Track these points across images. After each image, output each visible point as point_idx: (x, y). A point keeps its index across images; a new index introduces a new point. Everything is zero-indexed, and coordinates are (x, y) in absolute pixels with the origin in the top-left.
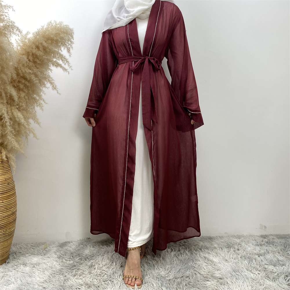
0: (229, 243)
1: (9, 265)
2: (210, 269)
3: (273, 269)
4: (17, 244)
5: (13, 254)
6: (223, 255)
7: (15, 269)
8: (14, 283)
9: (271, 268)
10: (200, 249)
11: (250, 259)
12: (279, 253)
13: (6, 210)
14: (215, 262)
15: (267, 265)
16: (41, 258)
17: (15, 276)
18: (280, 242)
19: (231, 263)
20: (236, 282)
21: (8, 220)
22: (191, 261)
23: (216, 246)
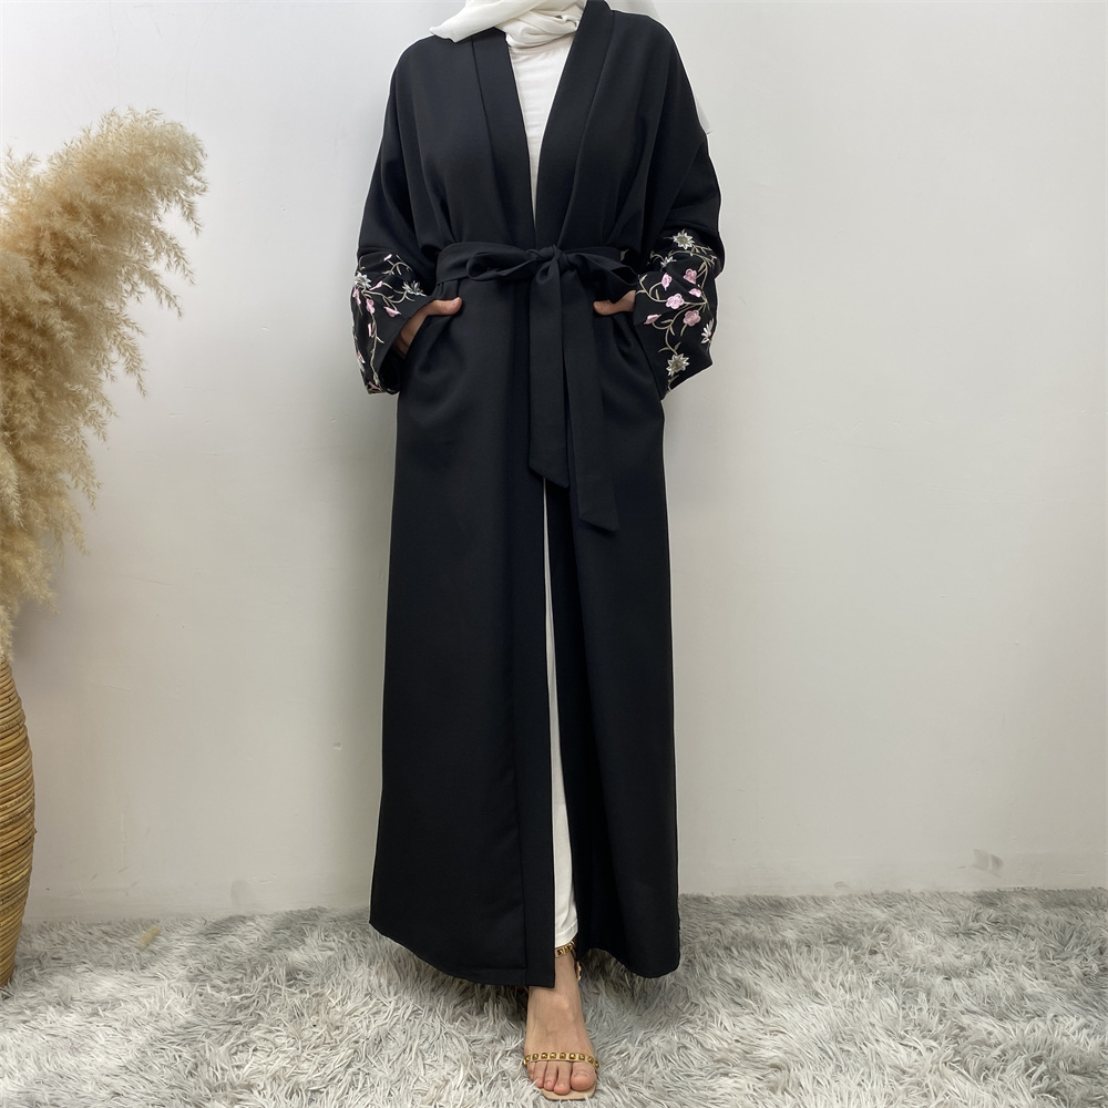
0: (845, 925)
1: (11, 1006)
2: (747, 1026)
3: (990, 1029)
4: (52, 924)
5: (31, 964)
7: (25, 1022)
8: (11, 1075)
9: (985, 1024)
10: (727, 948)
11: (909, 990)
12: (1030, 965)
14: (771, 998)
15: (974, 1013)
16: (127, 979)
17: (19, 1050)
18: (1047, 923)
19: (829, 1007)
20: (832, 1082)
23: (790, 935)
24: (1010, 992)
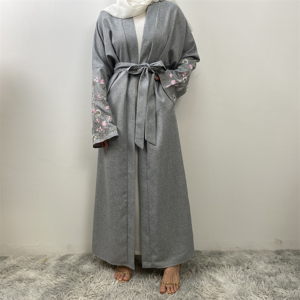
0: (239, 260)
2: (214, 290)
3: (283, 292)
6: (230, 274)
10: (207, 266)
11: (259, 280)
12: (292, 273)
14: (220, 282)
15: (277, 287)
16: (39, 273)
18: (296, 260)
19: (237, 285)
23: (224, 262)
24: (287, 281)
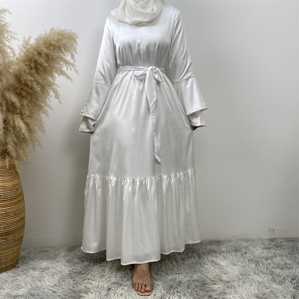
0: (237, 247)
1: (19, 270)
2: (218, 272)
3: (280, 272)
4: (25, 248)
5: (22, 259)
6: (231, 259)
7: (24, 274)
8: (24, 288)
9: (278, 271)
10: (208, 253)
11: (257, 263)
12: (286, 256)
13: (15, 216)
14: (223, 265)
15: (275, 268)
16: (50, 262)
17: (25, 281)
18: (288, 246)
19: (238, 267)
20: (243, 286)
21: (16, 225)
22: (199, 265)
23: (224, 249)
